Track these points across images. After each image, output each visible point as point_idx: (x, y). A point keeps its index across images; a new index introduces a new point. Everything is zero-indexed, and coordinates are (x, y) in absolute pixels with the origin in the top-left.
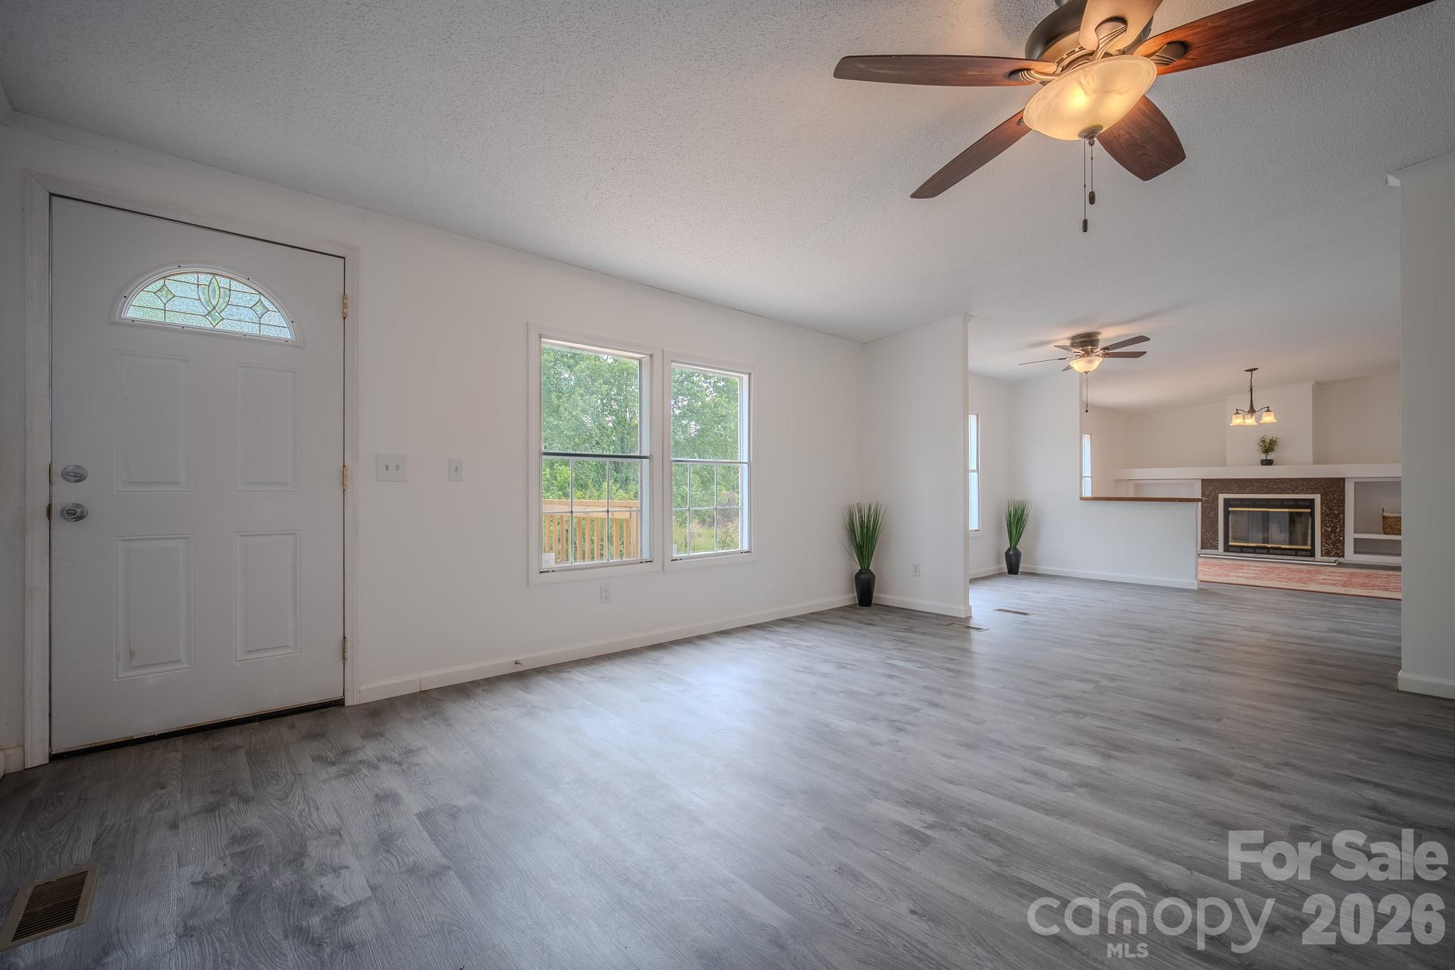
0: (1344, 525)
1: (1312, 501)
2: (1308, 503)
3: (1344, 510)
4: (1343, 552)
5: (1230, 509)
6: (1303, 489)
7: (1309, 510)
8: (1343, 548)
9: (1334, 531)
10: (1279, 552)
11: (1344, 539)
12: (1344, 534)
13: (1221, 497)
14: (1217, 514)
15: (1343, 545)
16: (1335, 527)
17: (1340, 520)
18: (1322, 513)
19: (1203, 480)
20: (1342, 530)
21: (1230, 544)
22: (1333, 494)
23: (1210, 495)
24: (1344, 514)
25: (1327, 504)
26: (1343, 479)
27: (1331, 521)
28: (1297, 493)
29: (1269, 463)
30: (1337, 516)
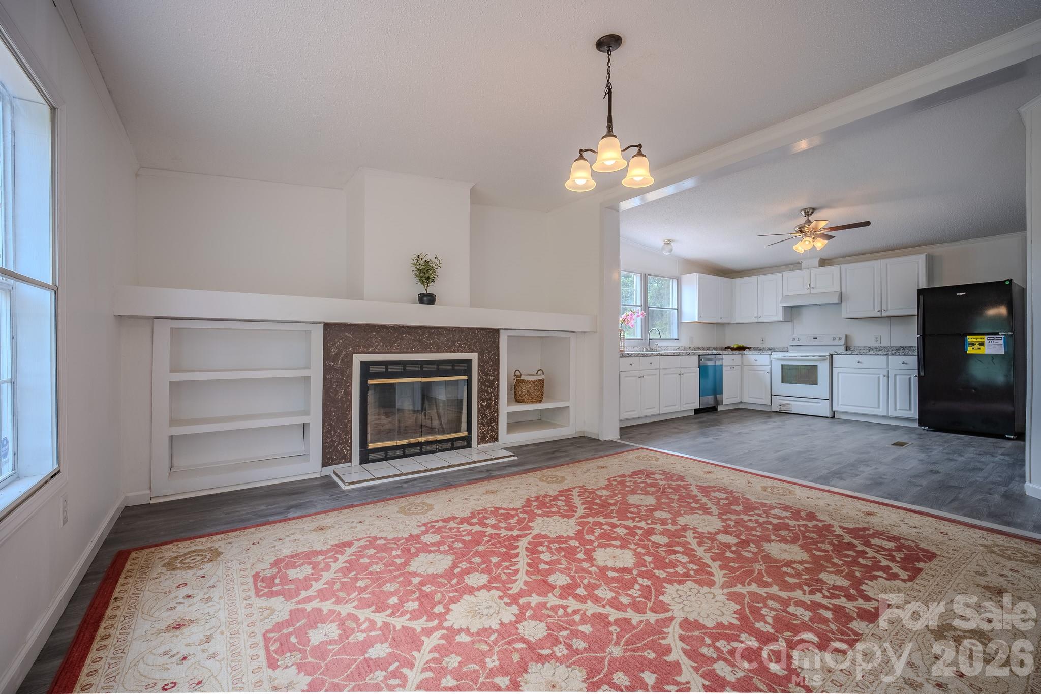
0: (498, 395)
1: (469, 362)
2: (464, 367)
3: (498, 374)
4: (497, 433)
5: (370, 382)
6: (460, 346)
7: (465, 377)
8: (497, 428)
9: (489, 406)
10: (433, 447)
11: (498, 415)
12: (497, 409)
13: (358, 359)
14: (349, 394)
15: (497, 424)
16: (490, 399)
17: (494, 390)
18: (479, 380)
19: (327, 326)
20: (497, 404)
21: (371, 446)
22: (490, 352)
23: (338, 355)
24: (498, 380)
25: (483, 366)
26: (497, 331)
27: (487, 391)
28: (455, 352)
29: (427, 299)
30: (492, 383)
